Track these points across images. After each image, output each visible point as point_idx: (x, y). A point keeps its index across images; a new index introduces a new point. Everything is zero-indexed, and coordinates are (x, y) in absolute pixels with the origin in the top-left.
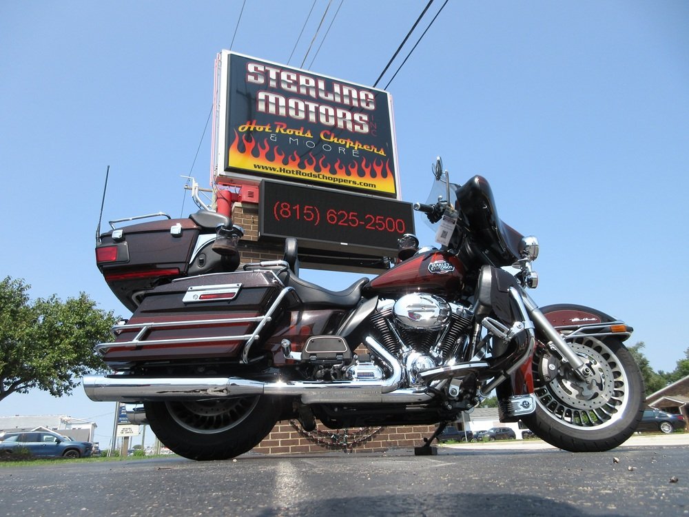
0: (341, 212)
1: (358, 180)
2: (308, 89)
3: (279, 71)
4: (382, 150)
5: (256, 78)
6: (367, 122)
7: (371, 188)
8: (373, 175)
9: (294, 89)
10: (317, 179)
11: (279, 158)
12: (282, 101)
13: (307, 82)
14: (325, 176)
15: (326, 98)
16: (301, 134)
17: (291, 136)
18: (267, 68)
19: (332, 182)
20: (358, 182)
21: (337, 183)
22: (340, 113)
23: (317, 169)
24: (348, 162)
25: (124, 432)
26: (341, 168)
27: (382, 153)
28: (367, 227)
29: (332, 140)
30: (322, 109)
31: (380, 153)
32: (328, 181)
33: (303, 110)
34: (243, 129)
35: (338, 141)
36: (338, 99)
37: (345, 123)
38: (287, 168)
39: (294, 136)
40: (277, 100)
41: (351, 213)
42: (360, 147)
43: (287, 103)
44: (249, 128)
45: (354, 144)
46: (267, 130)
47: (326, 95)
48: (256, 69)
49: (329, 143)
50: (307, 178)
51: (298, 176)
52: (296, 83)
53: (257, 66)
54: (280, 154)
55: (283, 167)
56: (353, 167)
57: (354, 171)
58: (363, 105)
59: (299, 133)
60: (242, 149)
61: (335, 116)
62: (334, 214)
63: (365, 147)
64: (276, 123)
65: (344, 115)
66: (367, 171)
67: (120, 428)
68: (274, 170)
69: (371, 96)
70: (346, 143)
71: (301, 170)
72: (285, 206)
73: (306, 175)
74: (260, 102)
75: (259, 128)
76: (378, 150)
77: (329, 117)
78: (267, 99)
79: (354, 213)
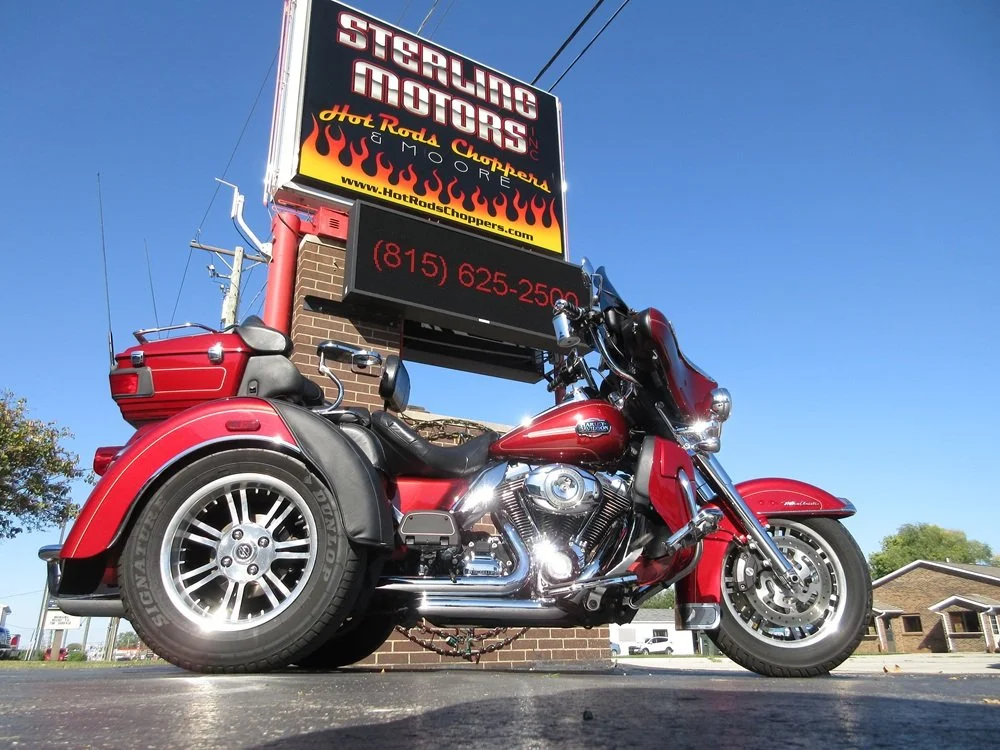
0: (482, 269)
1: (507, 225)
2: (435, 70)
3: (390, 34)
4: (545, 184)
5: (353, 39)
6: (526, 137)
7: (525, 240)
8: (531, 220)
9: (413, 66)
10: (443, 215)
11: (383, 173)
12: (393, 82)
13: (435, 59)
14: (454, 211)
15: (462, 88)
16: (421, 139)
17: (406, 139)
18: (371, 26)
19: (466, 222)
20: (506, 228)
21: (474, 224)
22: (484, 115)
23: (444, 199)
24: (492, 193)
25: (56, 623)
26: (481, 201)
27: (544, 187)
28: (522, 299)
29: (469, 155)
30: (457, 104)
31: (541, 187)
32: (459, 220)
33: (427, 101)
34: (327, 116)
35: (479, 158)
36: (481, 94)
37: (490, 132)
38: (396, 189)
39: (409, 139)
40: (385, 79)
41: (497, 274)
42: (512, 173)
43: (401, 86)
44: (338, 116)
45: (504, 167)
46: (366, 124)
47: (464, 85)
48: (354, 24)
49: (465, 160)
50: (426, 210)
51: (413, 205)
52: (418, 58)
53: (355, 19)
54: (386, 166)
55: (389, 187)
56: (500, 203)
57: (501, 210)
58: (520, 109)
59: (419, 137)
60: (322, 149)
61: (476, 120)
62: (470, 271)
63: (519, 175)
64: (381, 115)
65: (490, 120)
66: (522, 213)
67: (51, 615)
68: (375, 191)
69: (532, 98)
70: (491, 163)
71: (418, 197)
72: (392, 249)
73: (425, 206)
74: (357, 78)
75: (354, 120)
76: (540, 183)
77: (467, 119)
78: (369, 75)
79: (502, 274)
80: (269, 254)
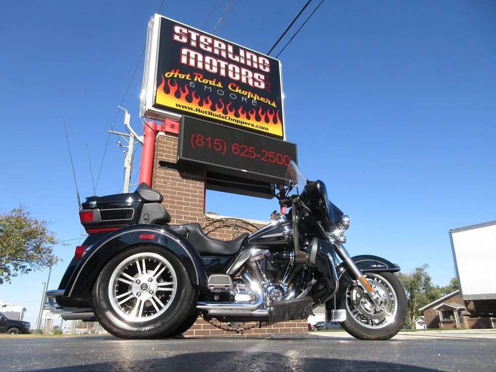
0: (243, 146)
1: (256, 123)
2: (220, 51)
3: (198, 35)
4: (274, 103)
5: (181, 38)
6: (264, 81)
7: (264, 131)
8: (267, 121)
9: (209, 49)
10: (224, 120)
11: (196, 101)
12: (200, 57)
13: (220, 45)
14: (230, 118)
15: (233, 59)
16: (214, 84)
17: (206, 84)
18: (189, 31)
19: (236, 123)
20: (255, 125)
21: (239, 124)
22: (244, 71)
23: (225, 112)
24: (248, 108)
25: (48, 315)
26: (243, 113)
27: (274, 105)
28: (262, 159)
29: (237, 91)
30: (231, 67)
32: (232, 122)
33: (216, 66)
34: (168, 75)
35: (241, 92)
36: (243, 61)
37: (247, 79)
38: (202, 109)
39: (208, 85)
40: (196, 56)
41: (250, 148)
42: (258, 98)
43: (204, 59)
44: (174, 75)
45: (254, 96)
46: (187, 78)
47: (234, 57)
48: (181, 31)
49: (235, 93)
50: (216, 118)
51: (210, 116)
52: (212, 45)
53: (182, 28)
54: (197, 98)
55: (199, 107)
56: (252, 113)
57: (253, 116)
58: (261, 67)
59: (212, 83)
60: (167, 91)
61: (240, 74)
62: (237, 147)
63: (262, 99)
64: (195, 73)
65: (247, 73)
66: (263, 117)
67: (45, 312)
68: (192, 110)
69: (267, 62)
70: (248, 94)
71: (212, 112)
72: (200, 138)
73: (216, 116)
74: (183, 56)
75: (182, 76)
76: (271, 103)
77: (235, 73)
78: (188, 55)
79: (253, 148)
80: (142, 141)
